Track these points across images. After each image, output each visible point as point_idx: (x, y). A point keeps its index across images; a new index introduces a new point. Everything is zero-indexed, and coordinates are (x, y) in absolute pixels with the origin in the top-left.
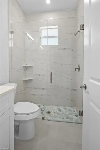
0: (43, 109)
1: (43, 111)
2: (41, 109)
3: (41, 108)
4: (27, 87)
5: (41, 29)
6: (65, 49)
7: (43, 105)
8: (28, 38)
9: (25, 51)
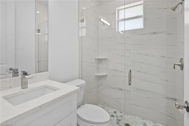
0: (119, 118)
1: (120, 120)
2: (117, 118)
3: (117, 115)
4: (101, 85)
5: (119, 10)
6: (155, 33)
7: (121, 112)
8: (102, 24)
9: (98, 40)
